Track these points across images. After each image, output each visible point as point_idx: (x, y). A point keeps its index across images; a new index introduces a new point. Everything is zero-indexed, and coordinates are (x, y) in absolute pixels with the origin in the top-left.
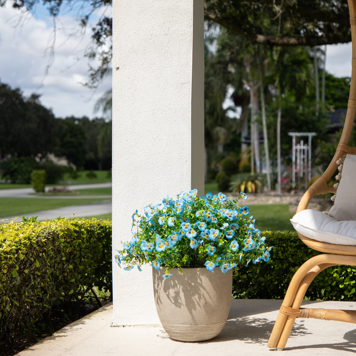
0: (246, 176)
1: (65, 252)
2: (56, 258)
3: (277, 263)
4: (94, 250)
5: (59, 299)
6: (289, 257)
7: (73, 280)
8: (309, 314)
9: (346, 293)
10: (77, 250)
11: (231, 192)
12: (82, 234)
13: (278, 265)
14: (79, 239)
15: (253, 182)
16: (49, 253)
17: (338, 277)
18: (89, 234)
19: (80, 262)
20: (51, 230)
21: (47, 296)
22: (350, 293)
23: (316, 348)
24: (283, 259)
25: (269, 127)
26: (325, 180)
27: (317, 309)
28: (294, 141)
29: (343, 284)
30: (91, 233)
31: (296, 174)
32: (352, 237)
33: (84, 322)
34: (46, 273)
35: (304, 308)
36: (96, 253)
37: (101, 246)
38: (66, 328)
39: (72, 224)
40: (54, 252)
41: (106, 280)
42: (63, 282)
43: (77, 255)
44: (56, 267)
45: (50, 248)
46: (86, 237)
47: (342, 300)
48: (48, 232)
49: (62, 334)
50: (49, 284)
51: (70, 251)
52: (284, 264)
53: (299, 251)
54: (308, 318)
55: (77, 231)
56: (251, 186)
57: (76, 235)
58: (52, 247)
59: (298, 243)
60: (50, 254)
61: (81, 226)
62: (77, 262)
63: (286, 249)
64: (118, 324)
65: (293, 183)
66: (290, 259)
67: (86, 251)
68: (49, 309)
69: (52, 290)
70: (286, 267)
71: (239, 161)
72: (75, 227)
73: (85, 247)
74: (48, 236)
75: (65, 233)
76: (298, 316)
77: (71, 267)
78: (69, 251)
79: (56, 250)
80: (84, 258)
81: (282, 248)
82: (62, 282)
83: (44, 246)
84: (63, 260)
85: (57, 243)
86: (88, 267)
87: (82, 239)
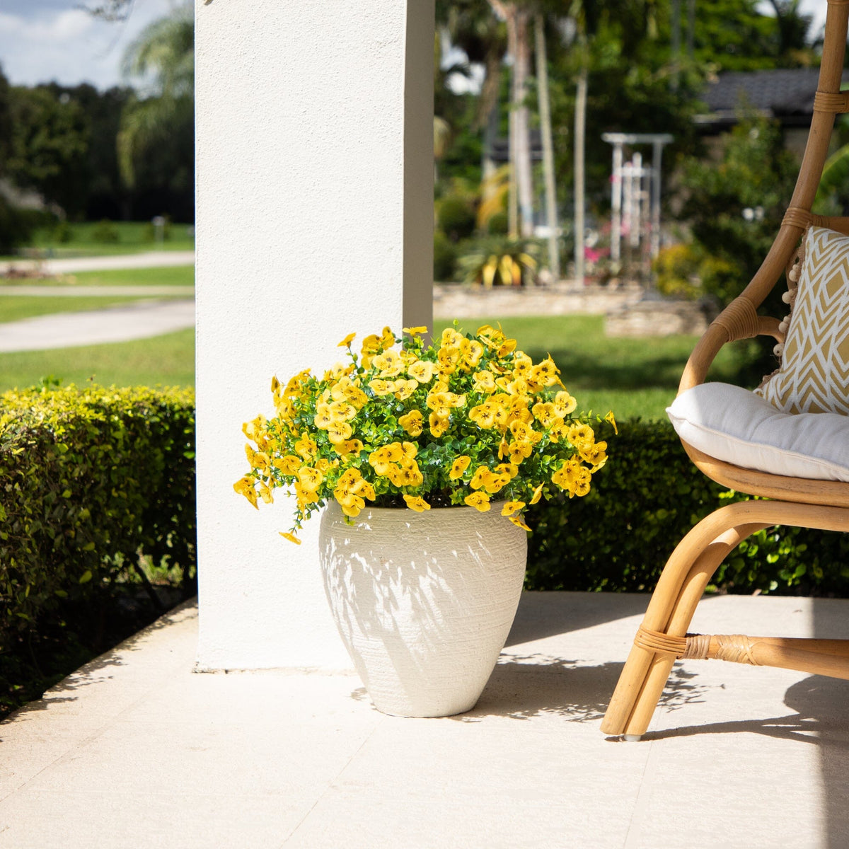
0: (496, 242)
1: (69, 477)
2: (46, 493)
3: (610, 502)
4: (143, 468)
5: (56, 596)
6: (641, 486)
7: (91, 547)
8: (708, 651)
9: (783, 574)
10: (100, 472)
11: (459, 281)
12: (112, 430)
13: (613, 505)
14: (106, 442)
15: (515, 258)
16: (30, 482)
17: (765, 537)
18: (129, 427)
19: (108, 501)
20: (34, 422)
21: (25, 591)
22: (794, 576)
23: (722, 734)
24: (625, 491)
25: (555, 121)
26: (753, 302)
27: (729, 636)
28: (618, 156)
29: (777, 553)
30: (135, 425)
31: (623, 238)
32: (829, 461)
33: (118, 658)
34: (22, 532)
35: (696, 633)
36: (148, 474)
37: (160, 457)
38: (75, 676)
39: (88, 405)
40: (41, 478)
41: (173, 540)
42: (65, 552)
43: (99, 483)
44: (47, 516)
45: (33, 470)
46: (124, 437)
47: (772, 593)
48: (28, 428)
49: (65, 694)
50: (30, 562)
51: (82, 474)
52: (630, 504)
53: (666, 470)
54: (707, 658)
55: (100, 421)
56: (510, 271)
57: (97, 432)
58: (37, 467)
59: (666, 451)
60: (33, 484)
61: (110, 407)
62: (100, 500)
63: (635, 465)
64: (213, 667)
65: (615, 260)
66: (645, 491)
67: (124, 470)
68: (29, 625)
69: (38, 576)
70: (635, 510)
71: (478, 203)
72: (96, 412)
73: (121, 461)
74: (28, 439)
75: (70, 429)
76: (680, 655)
77: (85, 513)
78: (80, 473)
79: (47, 474)
80: (118, 489)
81: (625, 464)
82: (61, 552)
83: (16, 466)
84: (64, 498)
85: (49, 457)
86: (128, 511)
87: (114, 441)
